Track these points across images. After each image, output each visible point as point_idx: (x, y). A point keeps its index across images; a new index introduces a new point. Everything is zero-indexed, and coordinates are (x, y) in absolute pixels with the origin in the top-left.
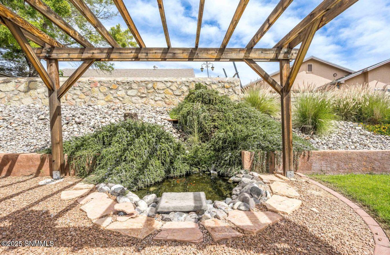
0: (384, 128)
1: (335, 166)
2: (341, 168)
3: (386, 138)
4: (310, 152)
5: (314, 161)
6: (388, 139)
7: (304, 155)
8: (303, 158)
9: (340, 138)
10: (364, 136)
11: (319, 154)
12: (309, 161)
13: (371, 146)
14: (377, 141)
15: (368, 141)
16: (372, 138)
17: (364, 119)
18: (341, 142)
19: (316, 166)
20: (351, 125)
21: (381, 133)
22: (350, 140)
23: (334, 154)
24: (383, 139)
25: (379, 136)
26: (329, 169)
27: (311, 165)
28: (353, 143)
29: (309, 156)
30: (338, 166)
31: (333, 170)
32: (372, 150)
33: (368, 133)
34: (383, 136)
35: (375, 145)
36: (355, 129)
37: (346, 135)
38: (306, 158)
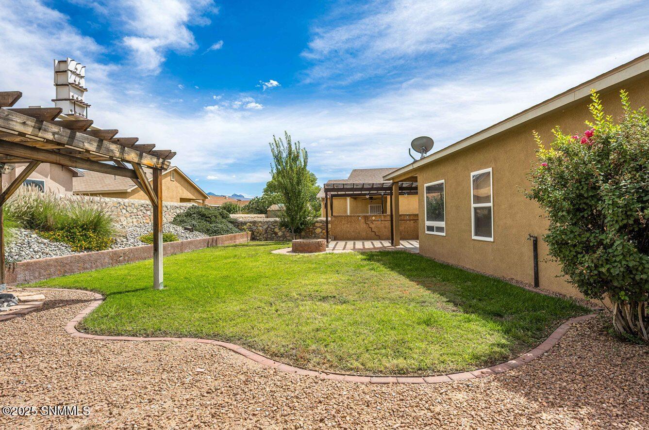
0: (59, 235)
1: (37, 274)
2: (41, 275)
3: (61, 245)
4: (15, 264)
5: (19, 272)
6: (63, 246)
7: (9, 268)
8: (9, 271)
9: (21, 249)
10: (42, 245)
11: (23, 265)
12: (14, 273)
13: (51, 254)
14: (55, 249)
15: (48, 250)
16: (50, 246)
17: (38, 225)
18: (23, 253)
19: (20, 277)
20: (25, 233)
21: (57, 240)
22: (31, 250)
23: (36, 263)
24: (60, 246)
25: (55, 243)
26: (32, 278)
27: (16, 277)
28: (35, 252)
29: (14, 268)
30: (40, 273)
31: (35, 278)
32: (54, 257)
33: (46, 241)
34: (58, 243)
35: (55, 252)
36: (31, 237)
37: (25, 244)
38: (11, 270)
